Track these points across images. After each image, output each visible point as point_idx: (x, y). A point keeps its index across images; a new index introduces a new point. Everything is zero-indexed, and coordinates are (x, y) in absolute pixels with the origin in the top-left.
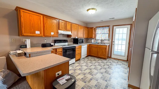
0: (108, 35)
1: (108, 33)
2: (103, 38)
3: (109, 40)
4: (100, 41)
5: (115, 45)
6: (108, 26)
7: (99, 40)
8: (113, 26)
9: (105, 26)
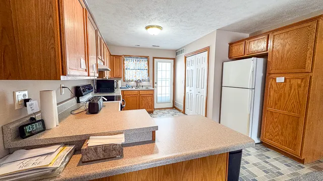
0: (146, 72)
1: (147, 68)
2: (139, 78)
3: (149, 81)
4: (133, 83)
5: (158, 88)
6: (147, 57)
7: (132, 81)
8: (154, 58)
9: (142, 57)
